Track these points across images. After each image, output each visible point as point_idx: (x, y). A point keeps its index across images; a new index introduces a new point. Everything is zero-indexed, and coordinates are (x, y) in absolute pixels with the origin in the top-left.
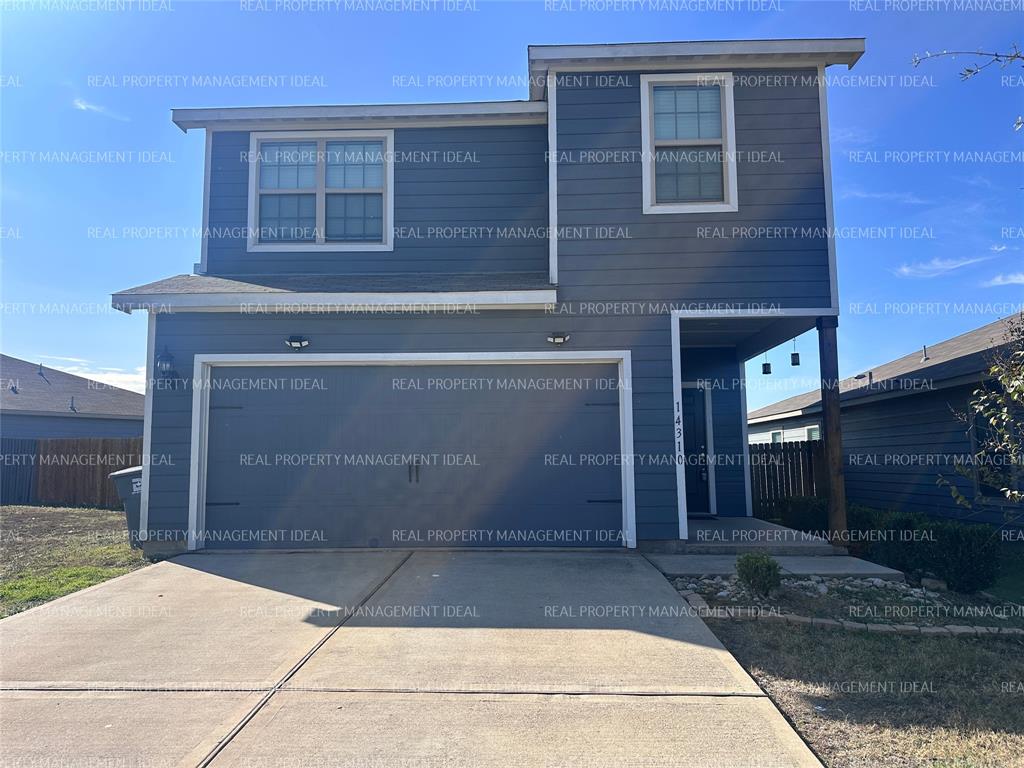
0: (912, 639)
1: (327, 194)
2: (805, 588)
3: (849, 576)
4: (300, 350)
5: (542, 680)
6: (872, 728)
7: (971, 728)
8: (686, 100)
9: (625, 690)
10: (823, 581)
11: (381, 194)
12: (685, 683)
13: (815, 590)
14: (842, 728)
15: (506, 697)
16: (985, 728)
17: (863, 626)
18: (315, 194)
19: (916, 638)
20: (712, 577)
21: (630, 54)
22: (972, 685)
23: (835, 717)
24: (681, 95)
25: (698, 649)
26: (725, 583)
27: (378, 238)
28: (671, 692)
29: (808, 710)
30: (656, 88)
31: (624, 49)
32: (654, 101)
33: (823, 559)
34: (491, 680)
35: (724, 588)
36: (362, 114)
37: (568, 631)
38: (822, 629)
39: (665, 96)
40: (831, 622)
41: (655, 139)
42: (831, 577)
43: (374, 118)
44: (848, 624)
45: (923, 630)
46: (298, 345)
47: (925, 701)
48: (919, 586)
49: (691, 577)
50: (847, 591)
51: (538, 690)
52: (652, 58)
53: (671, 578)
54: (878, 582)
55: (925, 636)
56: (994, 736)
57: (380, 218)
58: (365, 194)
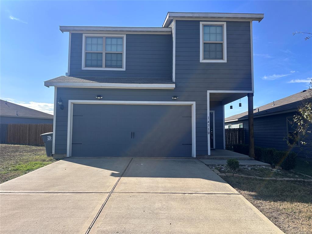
0: (275, 181)
1: (106, 53)
2: (244, 168)
3: (256, 165)
4: (100, 99)
5: (182, 190)
6: (268, 202)
7: (293, 202)
8: (213, 30)
9: (204, 193)
10: (249, 167)
11: (122, 54)
12: (218, 191)
13: (247, 169)
14: (261, 202)
15: (173, 194)
16: (296, 202)
17: (261, 178)
18: (102, 53)
19: (276, 181)
20: (219, 165)
21: (198, 16)
22: (292, 192)
23: (258, 199)
24: (211, 28)
25: (220, 183)
26: (223, 167)
27: (121, 67)
28: (216, 193)
29: (251, 198)
30: (204, 26)
31: (196, 14)
32: (204, 30)
33: (248, 161)
34: (168, 190)
35: (223, 168)
36: (117, 30)
37: (184, 178)
38: (251, 178)
39: (207, 28)
40: (253, 177)
41: (204, 41)
42: (251, 166)
43: (120, 31)
44: (257, 177)
45: (277, 179)
46: (99, 98)
47: (281, 196)
48: (275, 168)
49: (213, 165)
50: (256, 169)
51: (181, 193)
52: (203, 17)
53: (208, 165)
54: (264, 167)
55: (278, 181)
56: (299, 204)
57: (122, 61)
58: (117, 53)
